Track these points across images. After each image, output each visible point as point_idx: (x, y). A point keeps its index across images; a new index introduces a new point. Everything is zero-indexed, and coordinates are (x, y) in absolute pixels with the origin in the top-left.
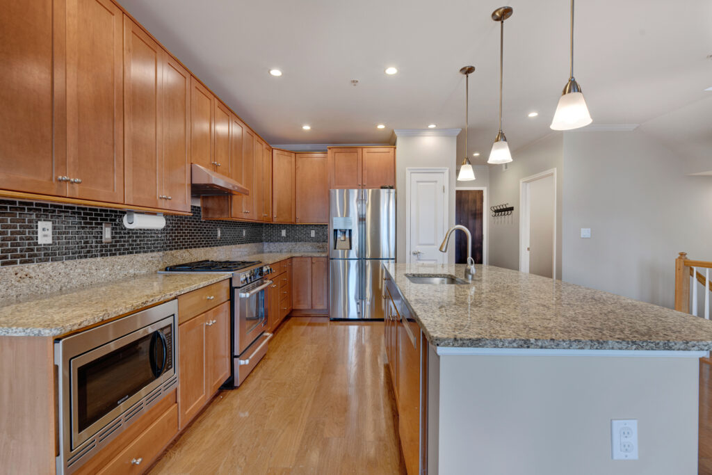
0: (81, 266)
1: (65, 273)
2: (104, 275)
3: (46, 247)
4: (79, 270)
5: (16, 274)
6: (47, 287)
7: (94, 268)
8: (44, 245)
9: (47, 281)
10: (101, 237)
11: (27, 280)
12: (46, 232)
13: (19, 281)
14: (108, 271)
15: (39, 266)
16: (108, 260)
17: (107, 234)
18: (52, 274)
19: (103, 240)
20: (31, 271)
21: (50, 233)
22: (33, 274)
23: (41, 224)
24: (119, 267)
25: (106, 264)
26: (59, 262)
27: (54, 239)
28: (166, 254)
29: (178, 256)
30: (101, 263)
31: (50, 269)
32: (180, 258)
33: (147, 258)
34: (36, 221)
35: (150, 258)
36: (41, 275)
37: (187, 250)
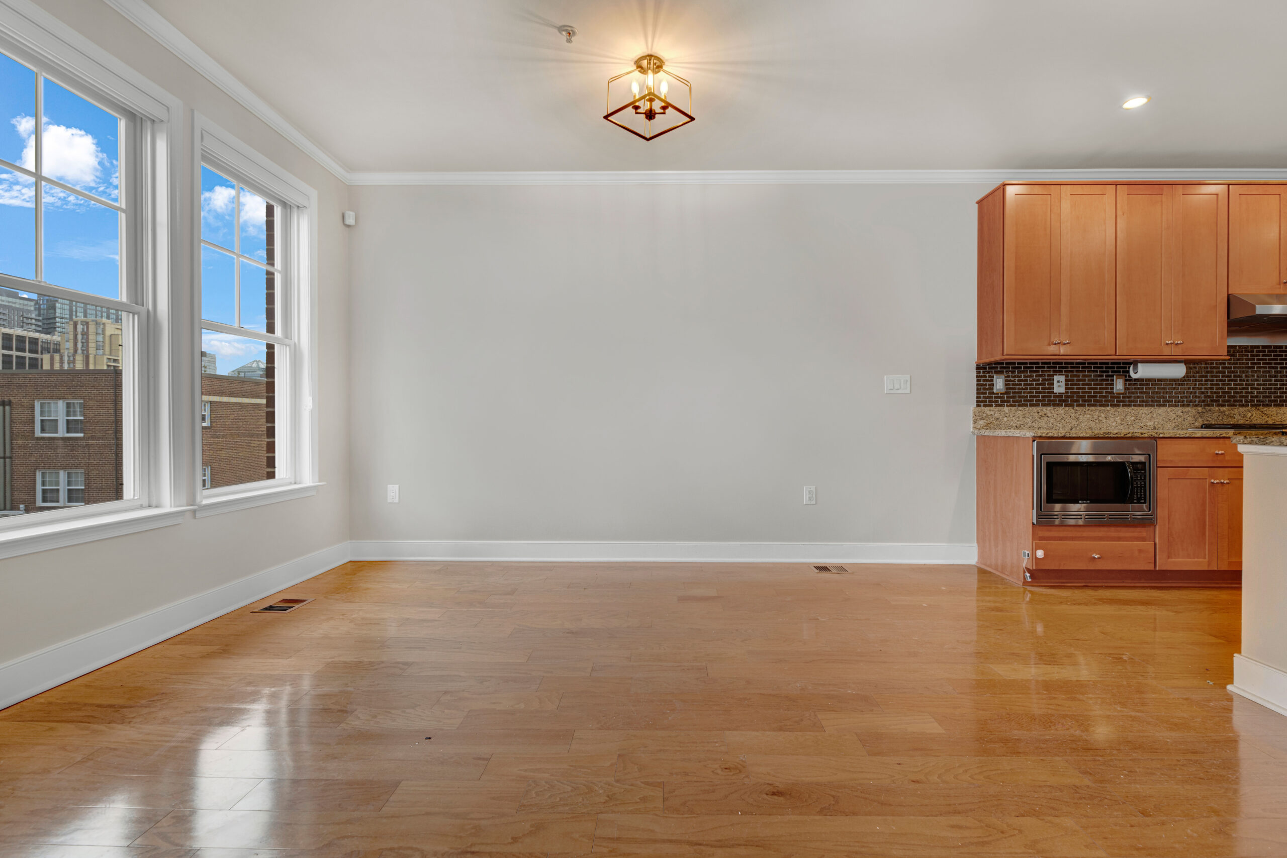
0: (1089, 412)
1: (1075, 417)
2: (1114, 424)
3: (1060, 395)
4: (1088, 416)
5: (1038, 413)
6: (1060, 426)
7: (1103, 415)
8: (1059, 393)
9: (1060, 421)
10: (1112, 389)
11: (1045, 418)
12: (1060, 384)
13: (1040, 418)
14: (1119, 421)
15: (1054, 409)
16: (1119, 410)
17: (1119, 385)
18: (1064, 416)
19: (1115, 391)
20: (1048, 412)
21: (1063, 384)
22: (1049, 415)
23: (1056, 378)
24: (1133, 418)
25: (1116, 413)
26: (1070, 407)
27: (1066, 389)
28: (1210, 410)
29: (1234, 414)
30: (1111, 412)
31: (1062, 412)
32: (1239, 417)
33: (1173, 412)
34: (1053, 376)
35: (1179, 413)
36: (1056, 416)
37: (1258, 407)
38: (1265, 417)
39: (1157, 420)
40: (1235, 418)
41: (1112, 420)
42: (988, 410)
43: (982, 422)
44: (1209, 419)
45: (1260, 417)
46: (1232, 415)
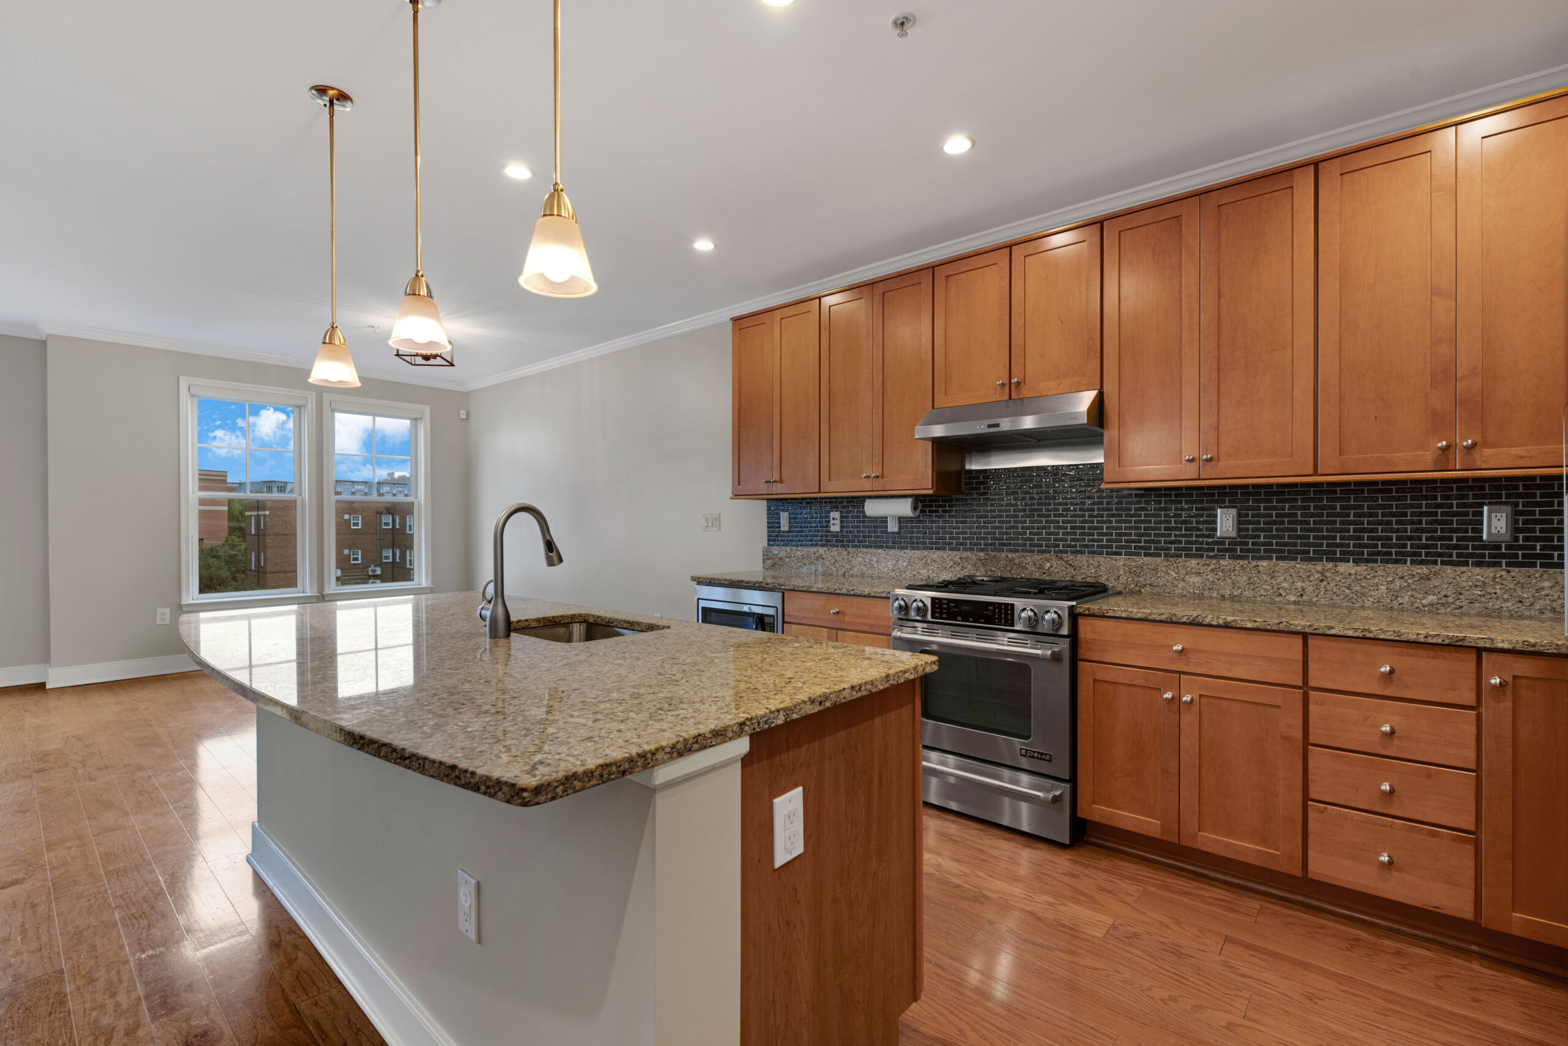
0: (862, 555)
1: (848, 559)
2: (886, 570)
3: (836, 535)
4: (860, 559)
5: (815, 554)
6: (834, 569)
7: (874, 559)
8: (835, 532)
9: (834, 564)
10: (888, 527)
11: (821, 560)
12: (834, 522)
13: (816, 560)
14: (891, 566)
15: (829, 549)
16: (891, 553)
18: (838, 558)
19: (893, 529)
20: (823, 553)
21: (838, 521)
22: (825, 556)
23: (833, 514)
24: (905, 564)
25: (888, 557)
26: (844, 548)
27: (841, 527)
28: (995, 557)
29: (1026, 564)
30: (882, 555)
31: (836, 554)
32: (1033, 568)
33: (950, 558)
34: (829, 512)
35: (957, 559)
36: (830, 557)
37: (1060, 555)
38: (1071, 570)
39: (932, 567)
40: (1027, 569)
41: (884, 565)
42: (775, 550)
43: (769, 562)
44: (993, 569)
45: (1064, 568)
46: (1024, 564)
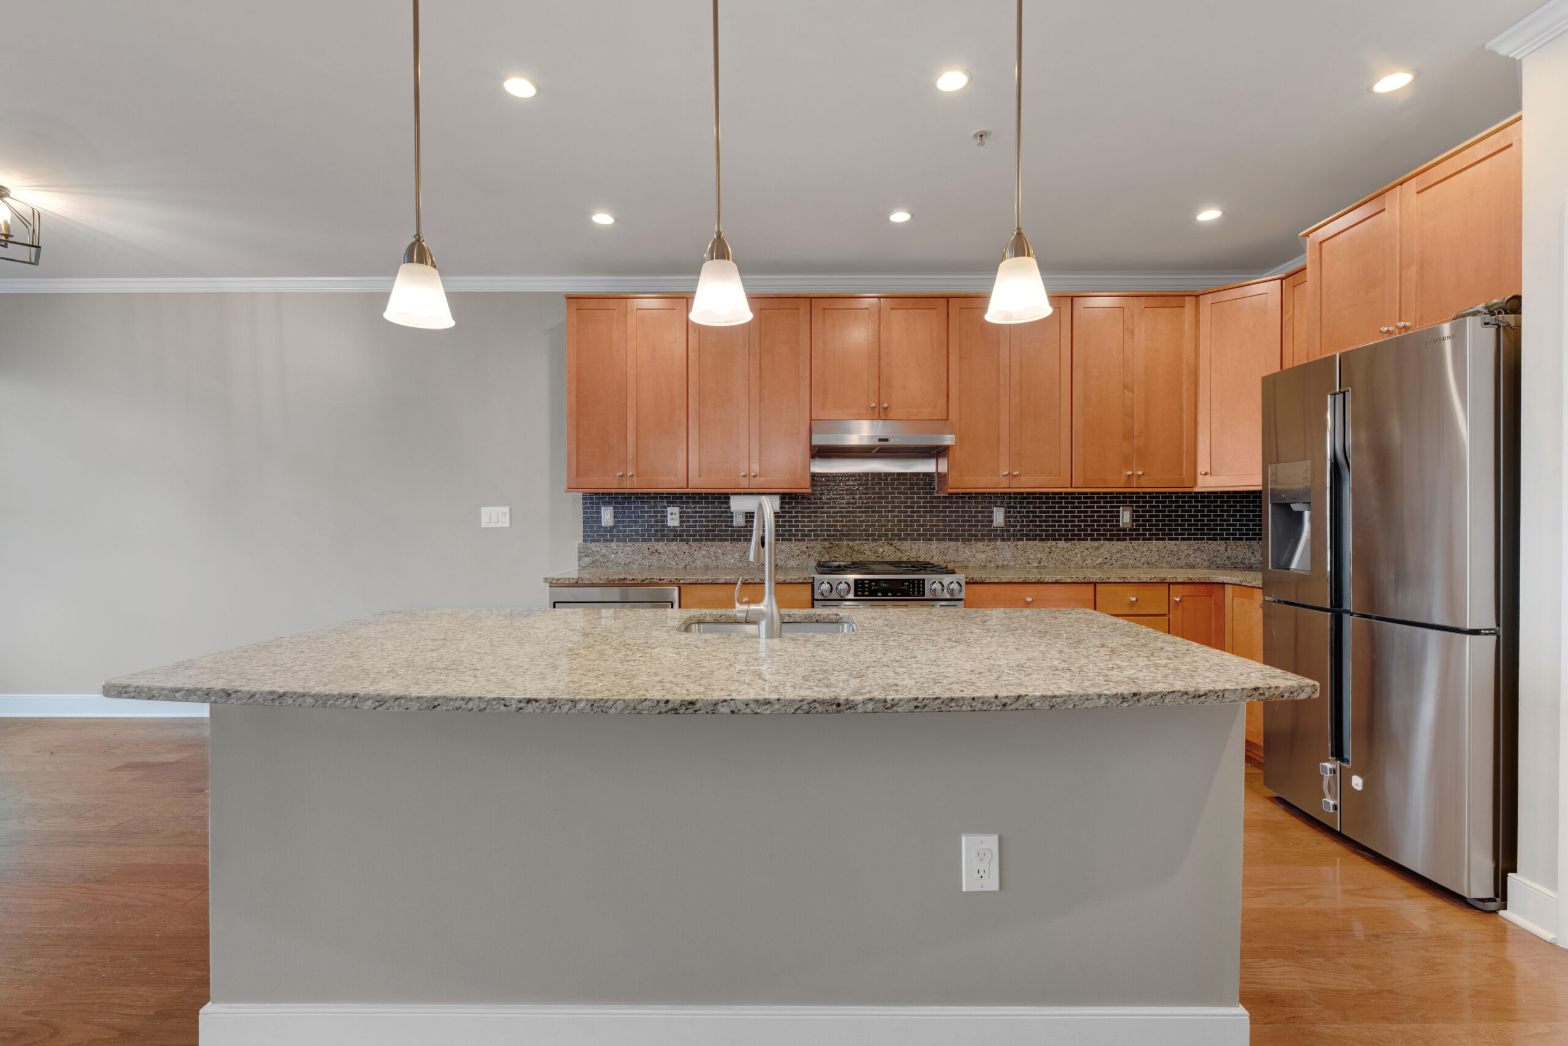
0: (705, 548)
1: (690, 553)
2: (733, 561)
3: (674, 529)
4: (704, 552)
5: (649, 549)
6: (673, 563)
7: (720, 551)
8: (673, 527)
9: (673, 558)
10: (732, 522)
11: (657, 555)
12: (673, 516)
13: (651, 555)
14: (738, 557)
15: (666, 544)
16: (737, 545)
17: (739, 518)
18: (678, 553)
19: (734, 524)
20: (659, 547)
21: (677, 516)
22: (661, 551)
23: (670, 510)
25: (735, 549)
26: (684, 543)
27: (681, 522)
28: (837, 545)
29: (864, 550)
30: (729, 548)
31: (675, 548)
32: (870, 553)
33: (797, 548)
34: (665, 507)
35: (804, 548)
36: (668, 552)
37: (890, 542)
38: (898, 553)
39: (780, 556)
40: (865, 554)
41: (730, 556)
42: (594, 547)
43: (587, 560)
44: (836, 555)
45: (893, 552)
46: (862, 551)
